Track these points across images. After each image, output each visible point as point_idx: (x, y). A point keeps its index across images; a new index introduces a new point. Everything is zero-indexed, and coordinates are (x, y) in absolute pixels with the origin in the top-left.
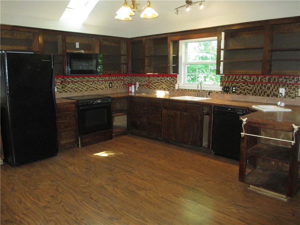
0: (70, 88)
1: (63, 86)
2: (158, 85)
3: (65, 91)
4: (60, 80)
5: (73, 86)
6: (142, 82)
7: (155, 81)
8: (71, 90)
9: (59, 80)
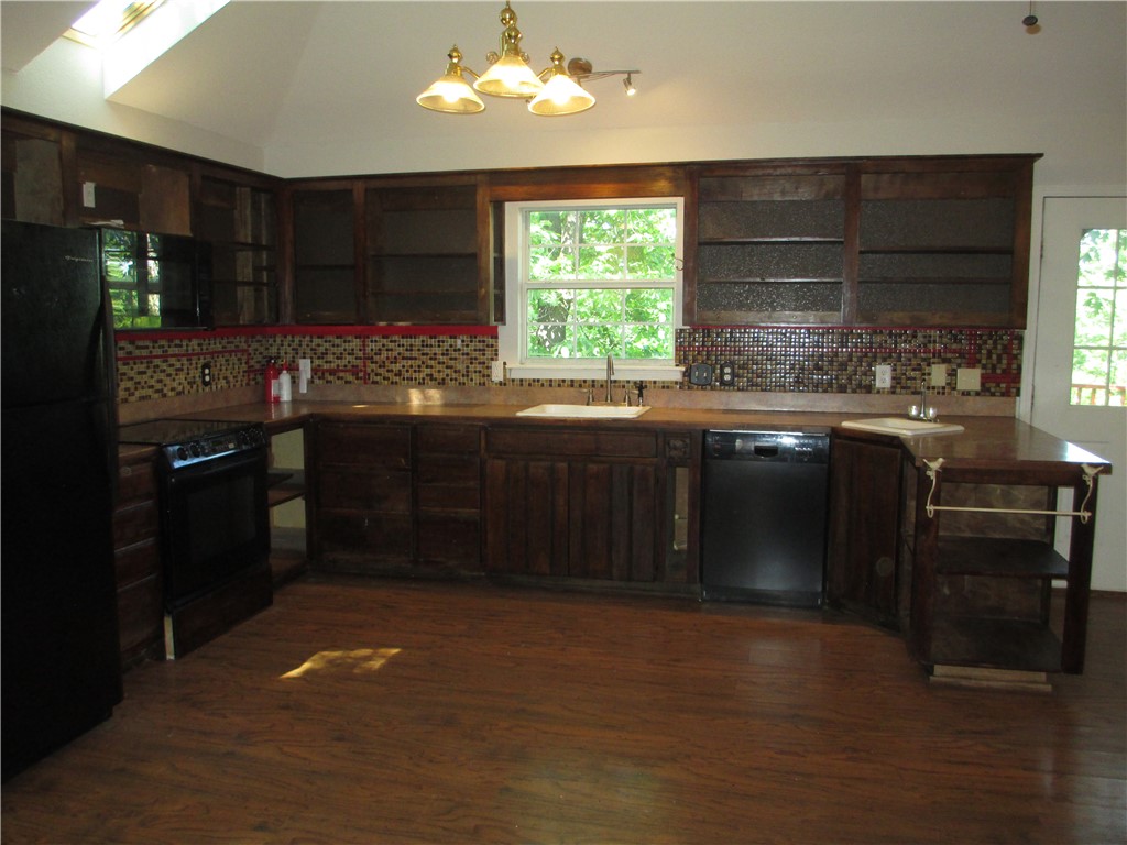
2: (411, 367)
6: (330, 357)
7: (395, 354)
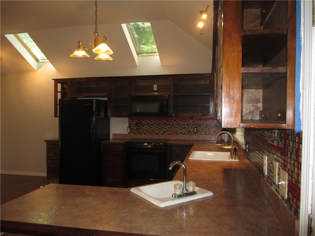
0: (145, 130)
1: (138, 127)
3: (139, 132)
4: (136, 122)
5: (148, 129)
8: (146, 132)
9: (134, 122)
